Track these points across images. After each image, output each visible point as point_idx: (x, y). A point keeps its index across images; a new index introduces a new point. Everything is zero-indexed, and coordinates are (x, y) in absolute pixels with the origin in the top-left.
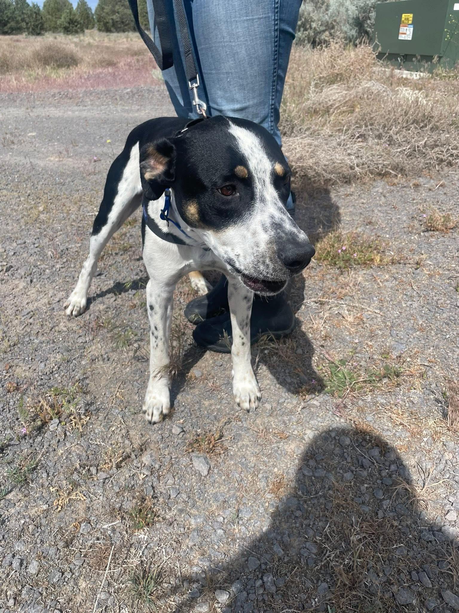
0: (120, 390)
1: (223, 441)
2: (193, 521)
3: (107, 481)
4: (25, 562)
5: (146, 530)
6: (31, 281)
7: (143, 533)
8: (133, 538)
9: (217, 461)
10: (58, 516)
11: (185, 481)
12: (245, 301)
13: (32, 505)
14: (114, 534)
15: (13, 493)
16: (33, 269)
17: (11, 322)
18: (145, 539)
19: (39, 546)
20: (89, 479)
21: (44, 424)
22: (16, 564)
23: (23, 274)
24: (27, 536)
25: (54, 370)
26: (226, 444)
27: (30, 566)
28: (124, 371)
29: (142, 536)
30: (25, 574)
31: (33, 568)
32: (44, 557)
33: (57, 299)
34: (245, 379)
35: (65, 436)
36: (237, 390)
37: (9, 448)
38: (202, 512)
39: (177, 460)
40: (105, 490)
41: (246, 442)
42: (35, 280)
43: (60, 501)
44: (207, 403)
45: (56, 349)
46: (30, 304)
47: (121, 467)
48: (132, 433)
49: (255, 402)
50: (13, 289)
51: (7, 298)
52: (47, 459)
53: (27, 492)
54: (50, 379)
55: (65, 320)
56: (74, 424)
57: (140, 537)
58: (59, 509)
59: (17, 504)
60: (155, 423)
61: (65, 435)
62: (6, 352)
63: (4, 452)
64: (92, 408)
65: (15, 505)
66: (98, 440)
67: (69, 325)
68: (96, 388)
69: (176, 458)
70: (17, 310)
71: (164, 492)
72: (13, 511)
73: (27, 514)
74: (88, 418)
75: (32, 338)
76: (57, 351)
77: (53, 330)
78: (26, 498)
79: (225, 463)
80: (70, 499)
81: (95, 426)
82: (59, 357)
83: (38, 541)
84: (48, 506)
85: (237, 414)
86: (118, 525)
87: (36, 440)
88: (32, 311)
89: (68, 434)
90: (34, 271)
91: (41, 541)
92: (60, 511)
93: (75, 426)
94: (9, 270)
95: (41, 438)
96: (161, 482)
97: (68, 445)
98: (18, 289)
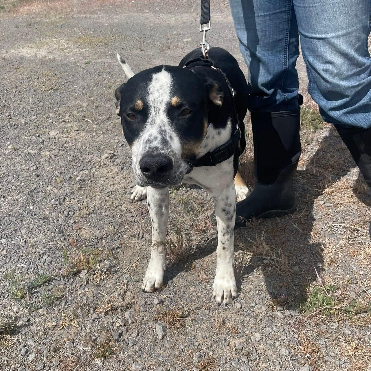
0: (137, 262)
1: (186, 320)
2: (133, 366)
3: (96, 320)
4: (29, 352)
5: (102, 360)
6: (122, 169)
7: (100, 361)
8: (93, 362)
9: (173, 333)
10: (59, 332)
11: (144, 338)
12: (224, 213)
13: (49, 320)
14: (83, 354)
15: (42, 309)
16: (127, 160)
17: (95, 197)
18: (100, 365)
19: (40, 345)
20: (87, 315)
21: (79, 272)
22: (23, 351)
23: (119, 162)
24: (37, 338)
25: (104, 237)
26: (188, 323)
27: (30, 356)
28: (148, 250)
29: (99, 363)
30: (26, 359)
31: (31, 357)
32: (40, 353)
33: (131, 186)
34: (224, 278)
35: (87, 284)
36: (216, 285)
37: (54, 281)
38: (144, 362)
39: (146, 322)
40: (92, 326)
41: (204, 327)
42: (125, 168)
43: (64, 323)
44: (192, 289)
45: (112, 222)
46: (112, 186)
47: (109, 314)
48: (128, 294)
49: (226, 299)
50: (108, 173)
51: (102, 178)
52: (70, 295)
53: (50, 311)
54: (99, 243)
55: (127, 202)
56: (95, 277)
57: (97, 362)
58: (61, 328)
59: (41, 317)
60: (146, 292)
61: (87, 282)
62: (82, 218)
63: (50, 283)
64: (113, 270)
65: (40, 317)
66: (105, 292)
67: (129, 206)
68: (123, 256)
69: (146, 321)
70: (103, 189)
71: (126, 340)
72: (37, 320)
73: (44, 324)
74: (107, 275)
75: (102, 211)
76: (112, 224)
77: (117, 208)
78: (48, 315)
79: (178, 336)
80: (70, 324)
81: (108, 282)
82: (111, 228)
83: (42, 343)
84: (56, 323)
85: (210, 304)
86: (89, 350)
87: (70, 281)
88: (111, 192)
89: (90, 282)
90: (127, 161)
91: (43, 343)
92: (61, 329)
93: (96, 278)
94: (112, 158)
95: (73, 280)
96: (128, 333)
97: (86, 289)
98: (111, 174)
